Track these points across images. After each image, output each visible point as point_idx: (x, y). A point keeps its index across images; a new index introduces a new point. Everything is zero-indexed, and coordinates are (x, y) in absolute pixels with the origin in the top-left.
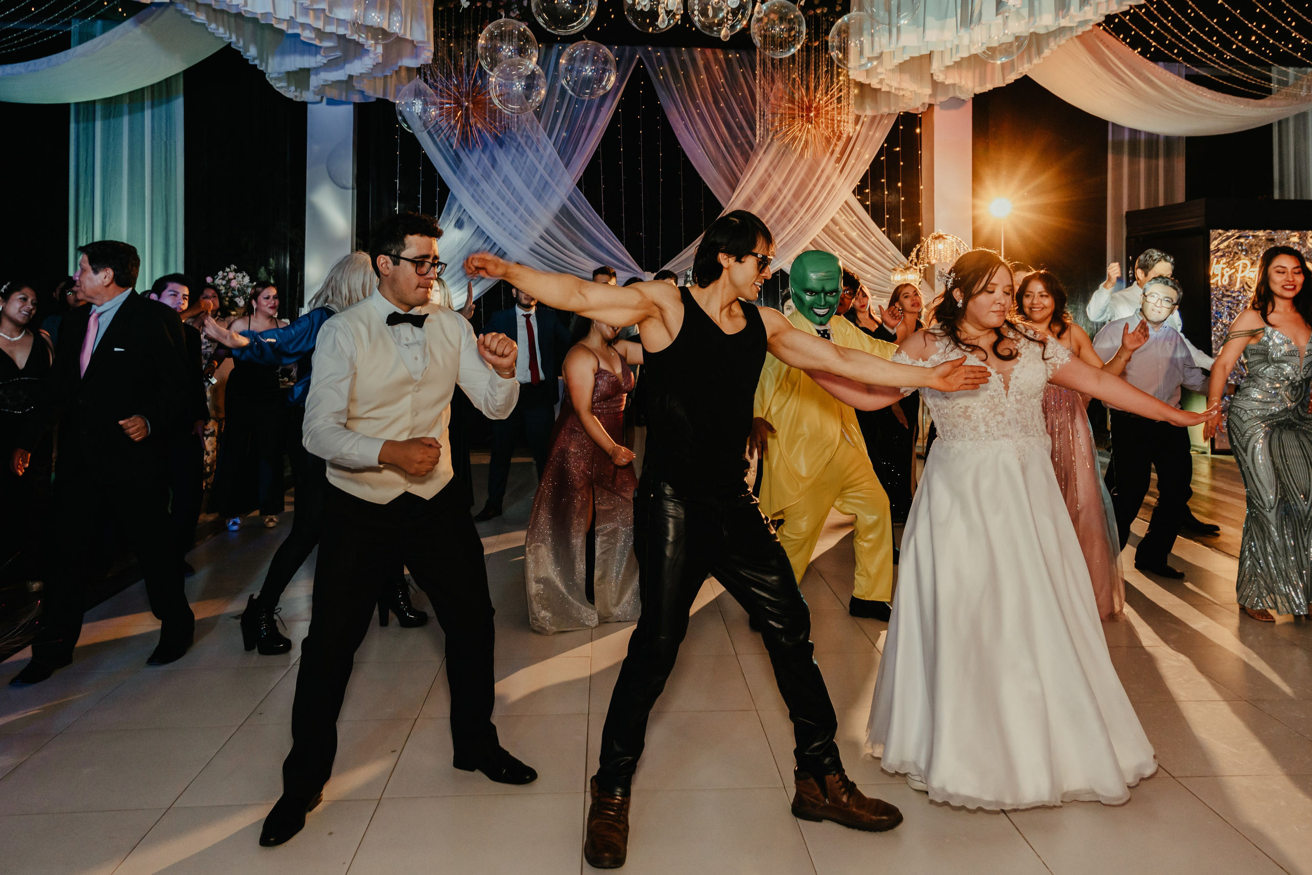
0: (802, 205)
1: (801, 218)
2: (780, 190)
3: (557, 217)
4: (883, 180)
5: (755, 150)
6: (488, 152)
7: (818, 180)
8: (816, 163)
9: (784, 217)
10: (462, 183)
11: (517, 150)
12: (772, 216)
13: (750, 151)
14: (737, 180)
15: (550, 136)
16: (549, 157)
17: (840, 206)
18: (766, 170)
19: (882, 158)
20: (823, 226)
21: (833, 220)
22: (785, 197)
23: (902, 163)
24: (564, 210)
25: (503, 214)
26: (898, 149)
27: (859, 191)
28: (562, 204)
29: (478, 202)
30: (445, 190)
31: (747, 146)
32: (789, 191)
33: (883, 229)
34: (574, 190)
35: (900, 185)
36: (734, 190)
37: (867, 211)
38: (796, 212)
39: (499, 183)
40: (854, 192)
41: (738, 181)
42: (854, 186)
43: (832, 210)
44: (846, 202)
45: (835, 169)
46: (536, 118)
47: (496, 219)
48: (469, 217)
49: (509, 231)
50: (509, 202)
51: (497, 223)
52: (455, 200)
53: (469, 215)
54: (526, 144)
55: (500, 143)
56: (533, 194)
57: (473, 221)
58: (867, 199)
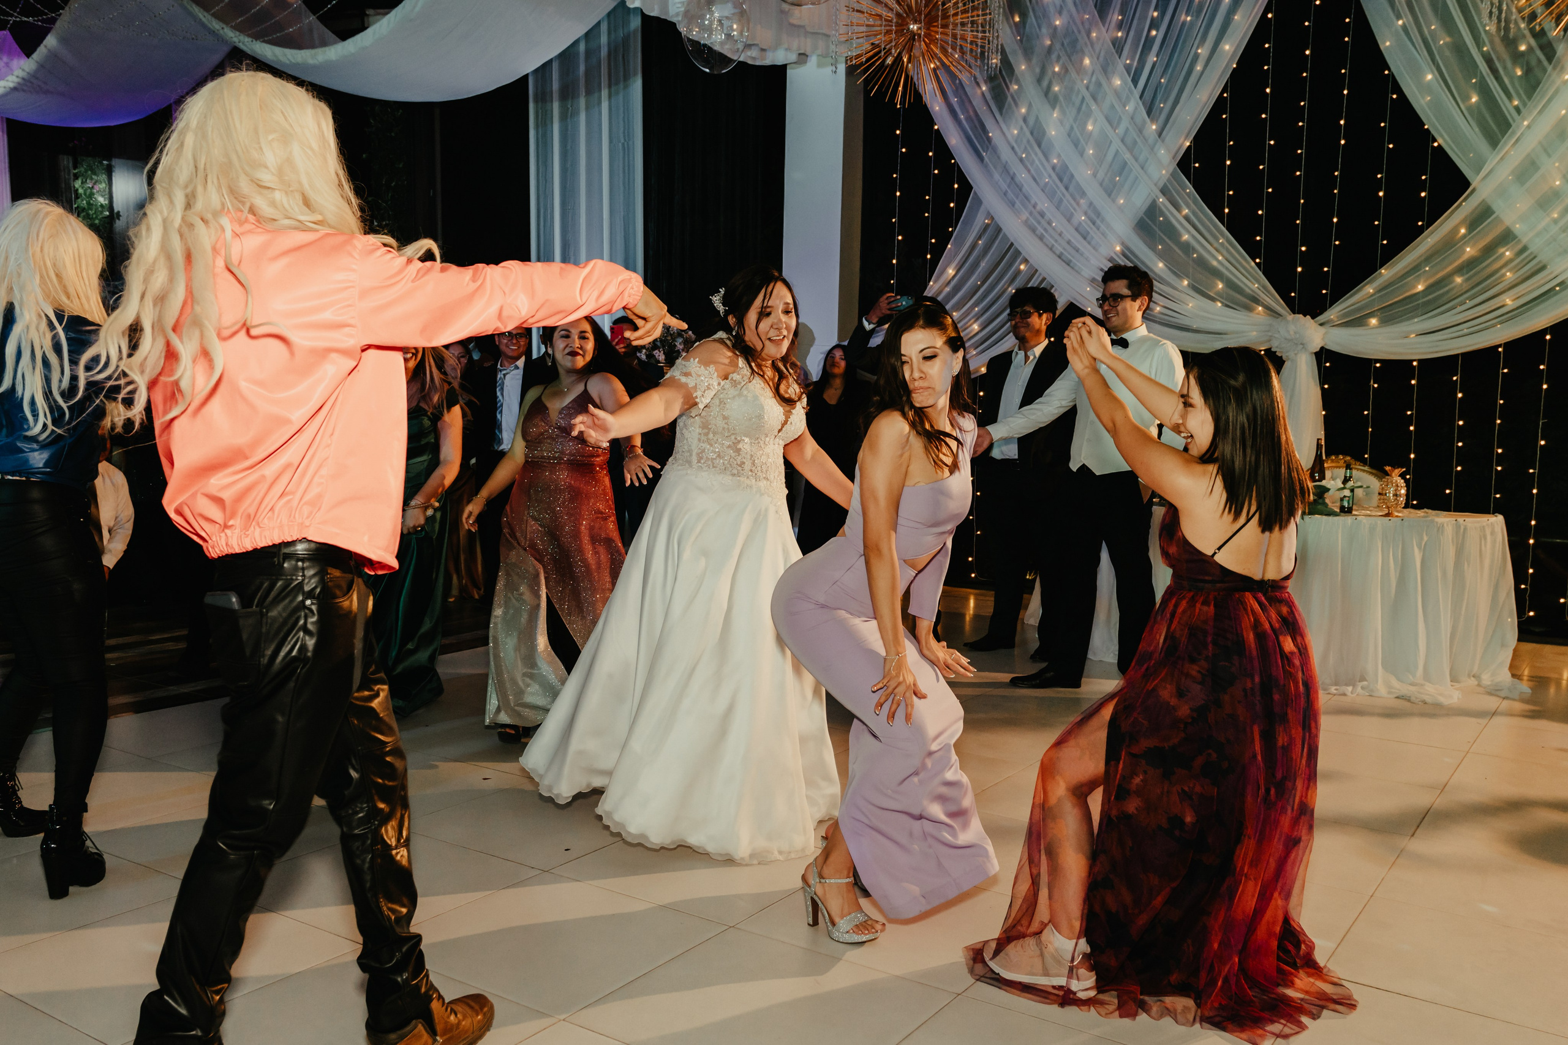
3: (1140, 224)
5: (1559, 61)
10: (989, 174)
11: (1079, 110)
13: (1545, 63)
15: (1135, 81)
16: (1132, 118)
24: (1152, 210)
28: (1148, 202)
29: (1012, 204)
30: (967, 188)
34: (1173, 174)
36: (1494, 144)
46: (1114, 51)
47: (1040, 230)
48: (999, 230)
49: (1059, 249)
50: (1061, 201)
51: (1041, 238)
52: (979, 202)
53: (998, 225)
54: (1094, 98)
55: (1052, 100)
56: (1101, 185)
57: (1005, 235)
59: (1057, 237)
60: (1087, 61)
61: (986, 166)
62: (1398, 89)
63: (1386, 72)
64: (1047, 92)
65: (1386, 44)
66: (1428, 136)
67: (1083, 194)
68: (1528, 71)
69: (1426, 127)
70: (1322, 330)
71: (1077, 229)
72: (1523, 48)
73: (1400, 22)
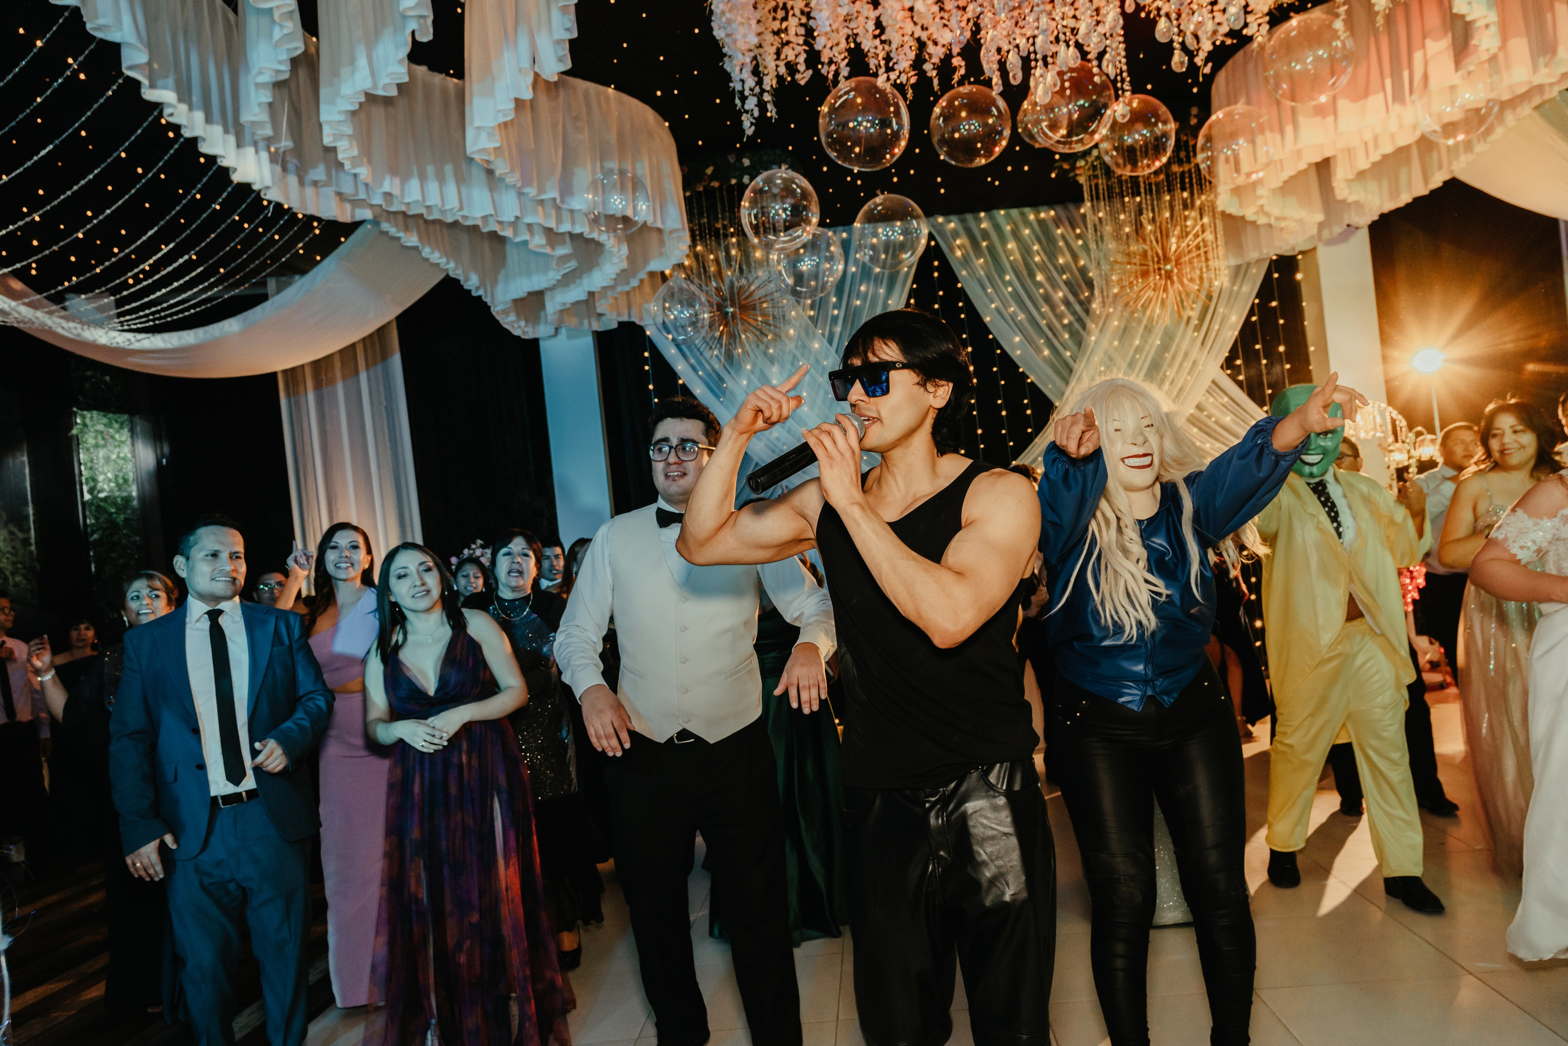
4: (1258, 347)
5: (1089, 330)
6: (757, 372)
7: (1174, 357)
8: (1168, 338)
11: (792, 365)
13: (1081, 331)
17: (1206, 387)
18: (1106, 353)
19: (1254, 319)
21: (1199, 407)
23: (1281, 322)
26: (1274, 304)
27: (1229, 363)
31: (1077, 325)
35: (1281, 349)
37: (1243, 389)
40: (1222, 367)
41: (1071, 371)
42: (1221, 360)
43: (1198, 395)
44: (1214, 382)
45: (1194, 339)
46: (810, 323)
54: (803, 355)
55: (772, 360)
58: (1239, 373)
60: (792, 332)
62: (1000, 347)
63: (991, 337)
64: (765, 354)
65: (987, 319)
66: (1024, 376)
68: (1072, 335)
69: (1021, 370)
72: (1066, 321)
73: (993, 306)
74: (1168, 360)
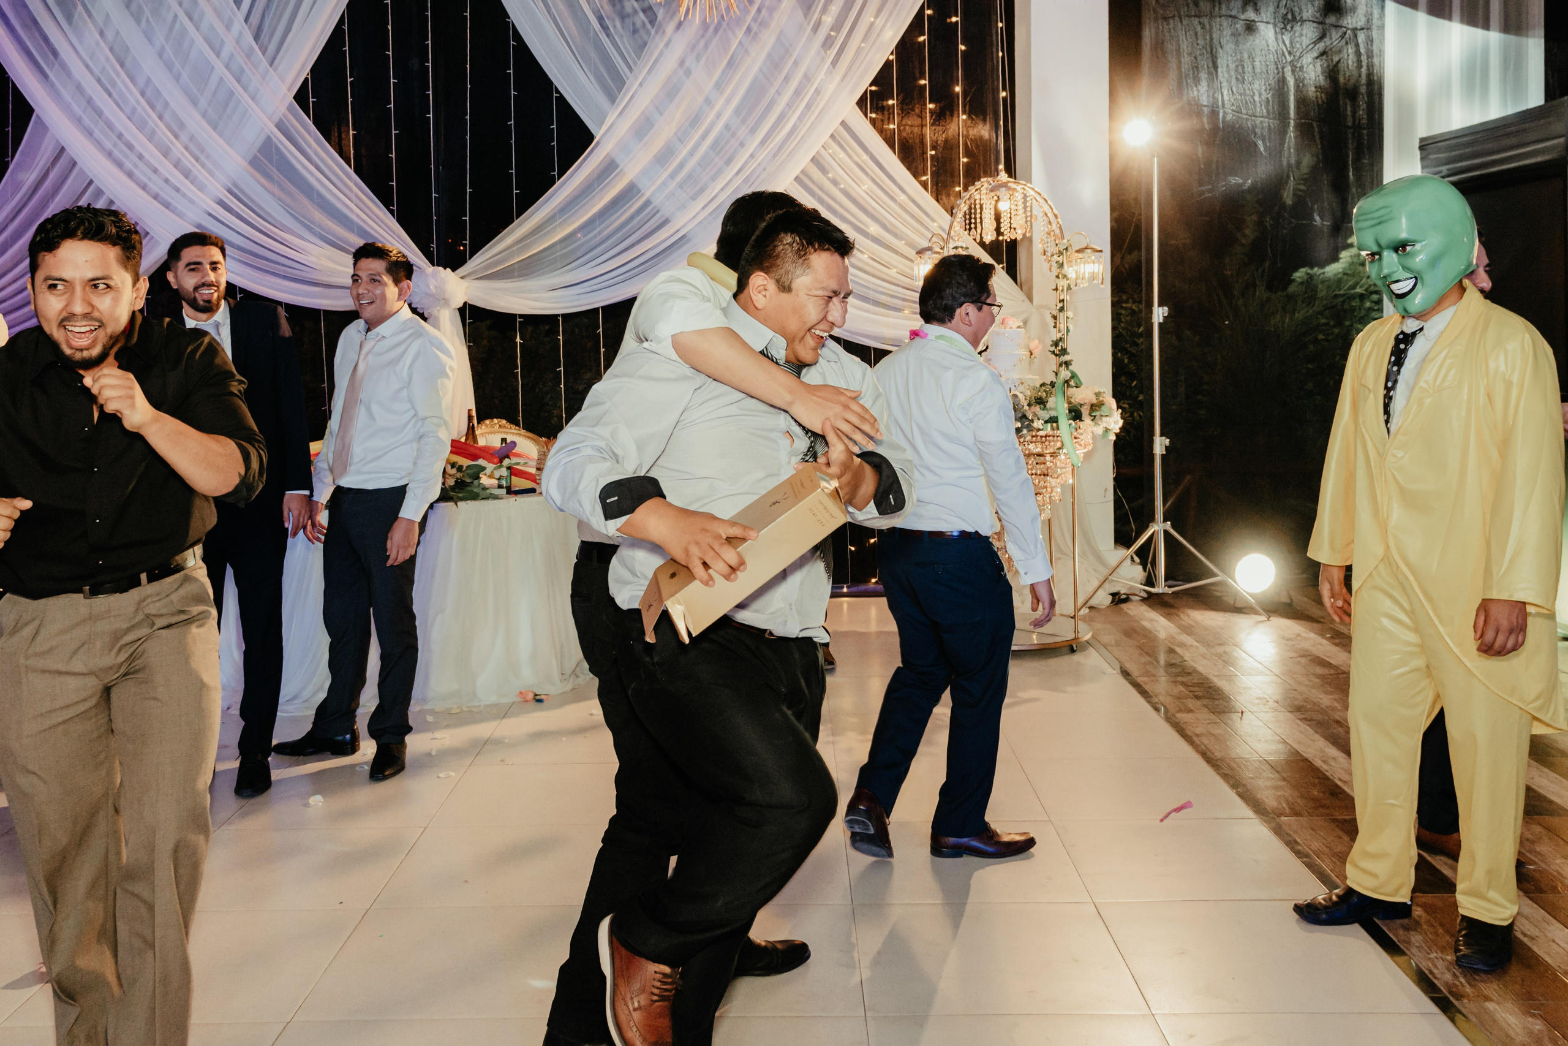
0: (753, 131)
1: (752, 156)
2: (708, 102)
3: (254, 163)
4: (922, 82)
5: (659, 24)
7: (787, 79)
9: (717, 154)
10: (57, 96)
12: (691, 154)
14: (620, 82)
15: (238, 3)
16: (237, 42)
17: (831, 130)
18: (681, 62)
19: (921, 39)
20: (796, 172)
21: (818, 163)
22: (718, 116)
23: (962, 47)
24: (268, 148)
25: (141, 157)
26: (954, 19)
27: (872, 101)
28: (263, 138)
29: (90, 134)
30: (24, 111)
32: (728, 101)
33: (924, 178)
34: (290, 108)
35: (958, 89)
36: (613, 99)
37: (890, 143)
38: (742, 145)
39: (133, 95)
40: (861, 103)
41: (623, 83)
42: (860, 92)
43: (817, 142)
44: (843, 126)
45: (823, 60)
47: (128, 165)
48: (75, 164)
49: (155, 189)
50: (153, 132)
51: (130, 175)
52: (43, 128)
53: (72, 159)
56: (204, 115)
57: (82, 172)
58: (890, 120)
59: (150, 173)
61: (52, 85)
66: (551, 86)
67: (182, 125)
70: (465, 284)
71: (176, 166)
74: (777, 84)
